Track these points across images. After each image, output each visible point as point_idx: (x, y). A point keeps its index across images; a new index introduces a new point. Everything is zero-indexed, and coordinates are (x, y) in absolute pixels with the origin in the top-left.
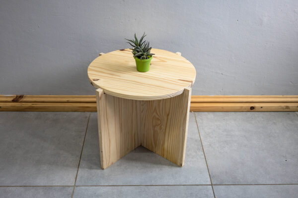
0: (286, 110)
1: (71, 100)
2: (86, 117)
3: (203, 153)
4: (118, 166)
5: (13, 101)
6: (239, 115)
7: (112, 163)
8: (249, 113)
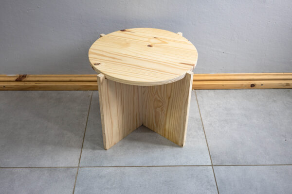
0: (287, 87)
1: (74, 79)
2: (89, 96)
3: (203, 133)
4: (120, 146)
5: (17, 81)
6: (239, 93)
7: (115, 144)
8: (249, 90)
